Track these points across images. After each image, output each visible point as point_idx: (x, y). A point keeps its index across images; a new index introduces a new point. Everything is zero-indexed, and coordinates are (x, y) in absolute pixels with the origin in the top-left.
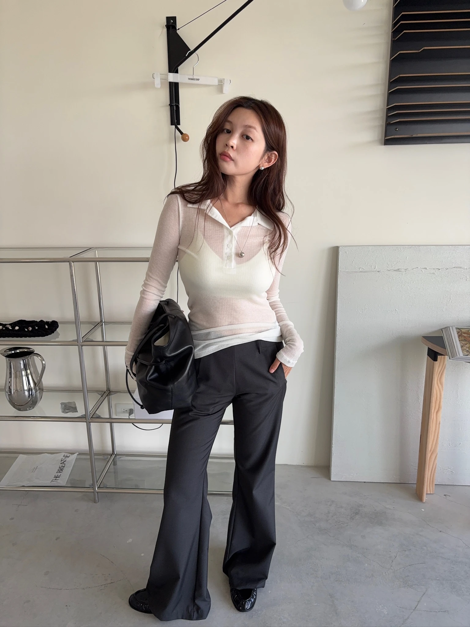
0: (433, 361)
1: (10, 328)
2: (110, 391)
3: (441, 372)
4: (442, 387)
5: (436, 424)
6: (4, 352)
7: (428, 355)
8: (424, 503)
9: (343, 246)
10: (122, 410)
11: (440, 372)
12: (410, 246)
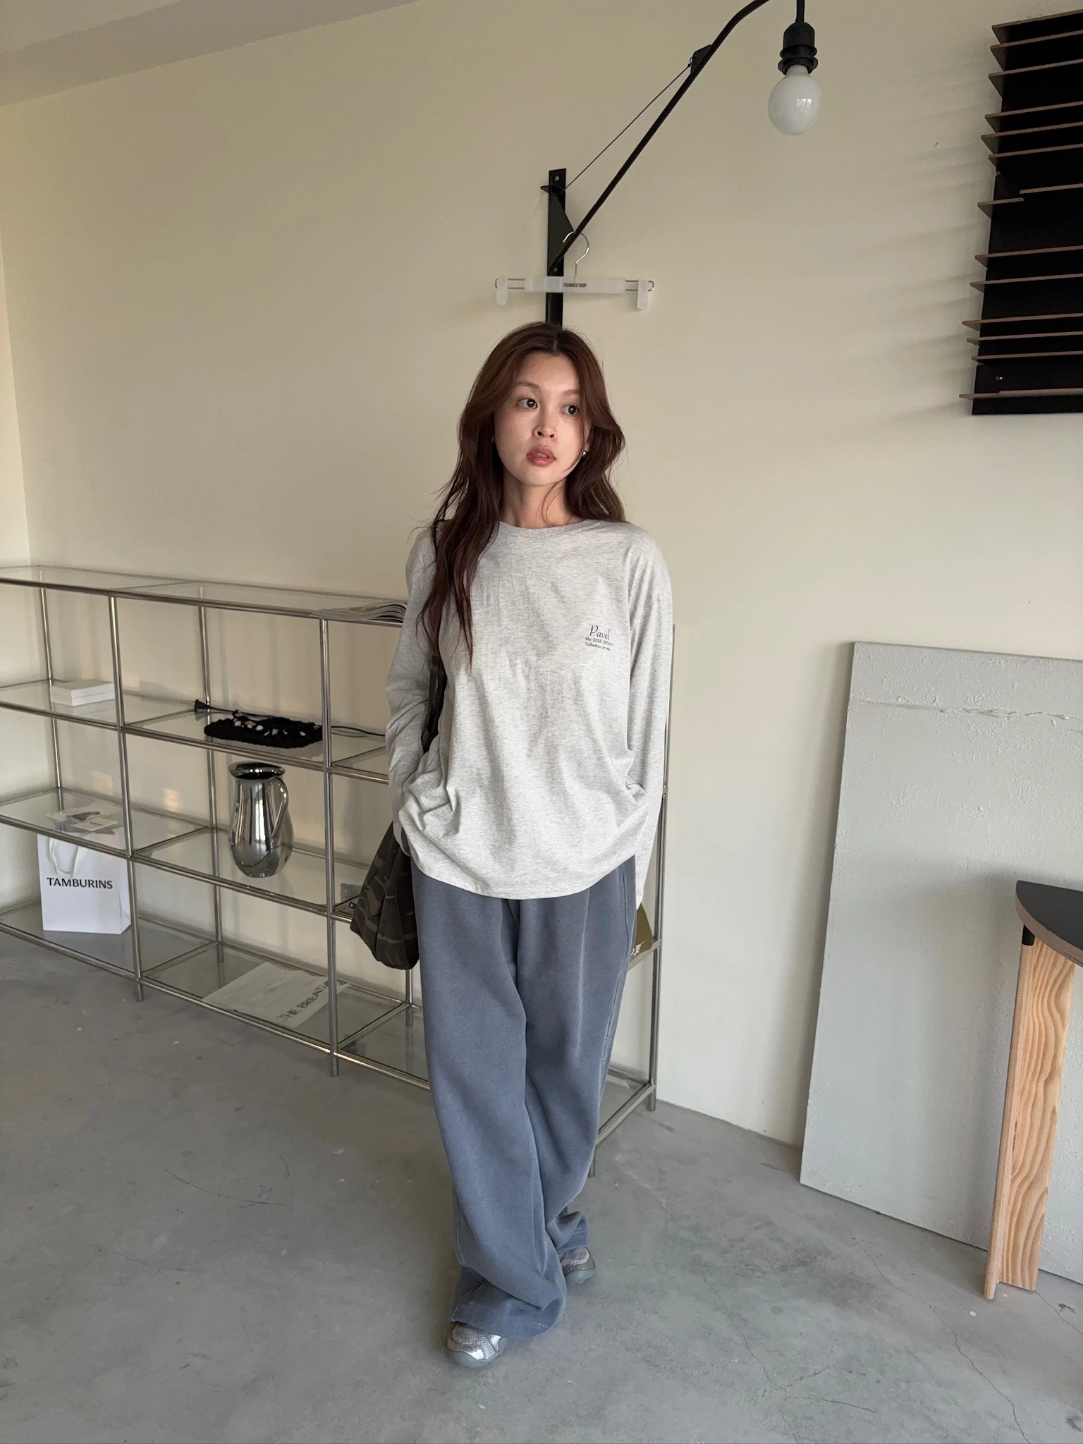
4: (1063, 1020)
5: (1044, 1113)
9: (864, 643)
12: (1022, 659)
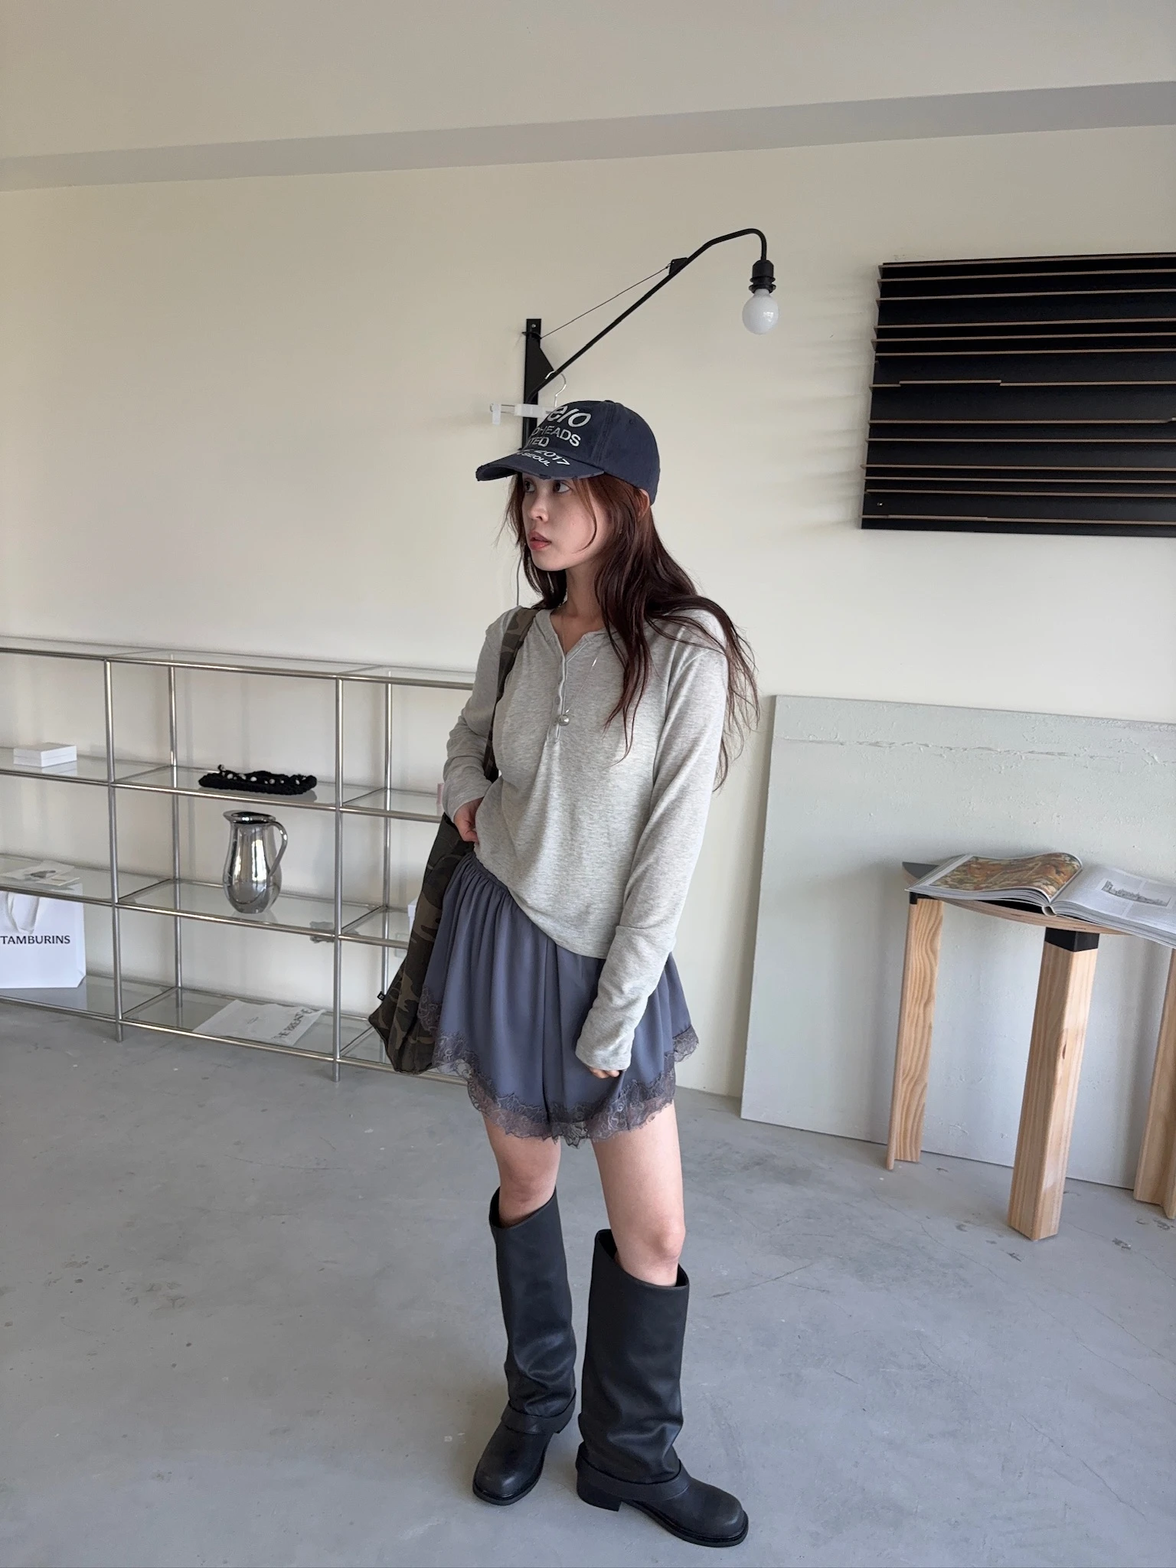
1: (244, 778)
2: (387, 906)
3: (933, 930)
4: (935, 958)
5: (924, 1027)
6: (230, 815)
8: (891, 1171)
9: (784, 696)
11: (931, 930)
12: (898, 705)
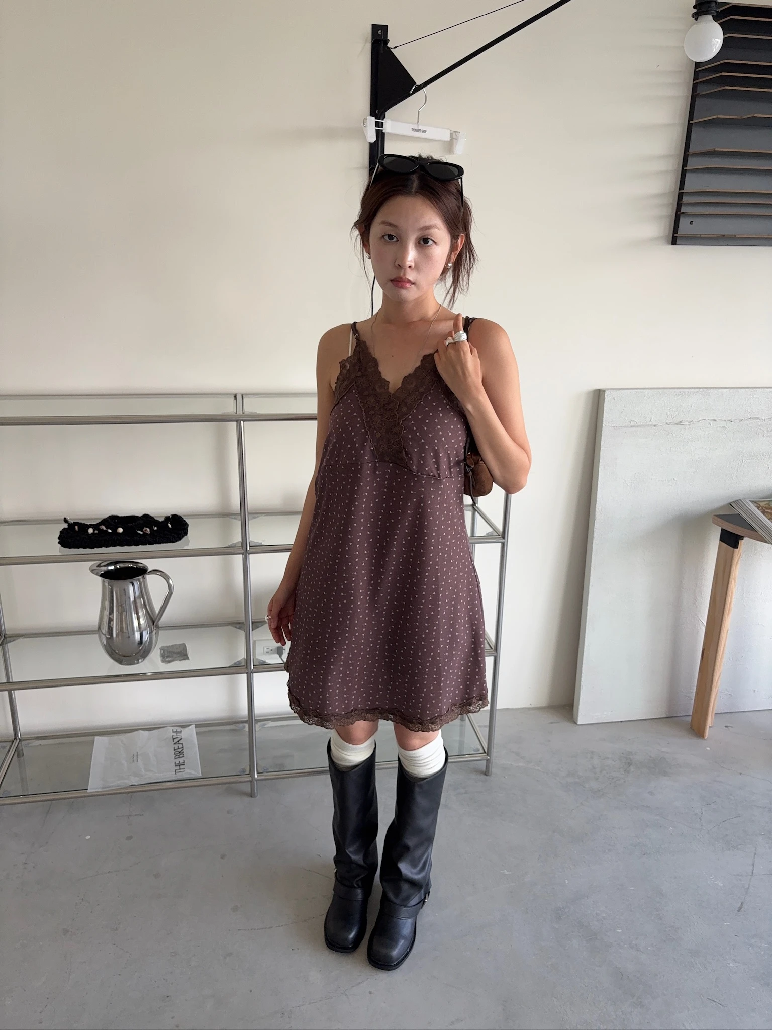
0: (733, 549)
1: (110, 531)
7: (722, 539)
9: (611, 389)
10: (265, 649)
12: (697, 390)
